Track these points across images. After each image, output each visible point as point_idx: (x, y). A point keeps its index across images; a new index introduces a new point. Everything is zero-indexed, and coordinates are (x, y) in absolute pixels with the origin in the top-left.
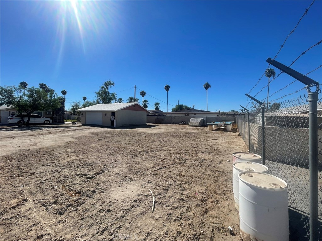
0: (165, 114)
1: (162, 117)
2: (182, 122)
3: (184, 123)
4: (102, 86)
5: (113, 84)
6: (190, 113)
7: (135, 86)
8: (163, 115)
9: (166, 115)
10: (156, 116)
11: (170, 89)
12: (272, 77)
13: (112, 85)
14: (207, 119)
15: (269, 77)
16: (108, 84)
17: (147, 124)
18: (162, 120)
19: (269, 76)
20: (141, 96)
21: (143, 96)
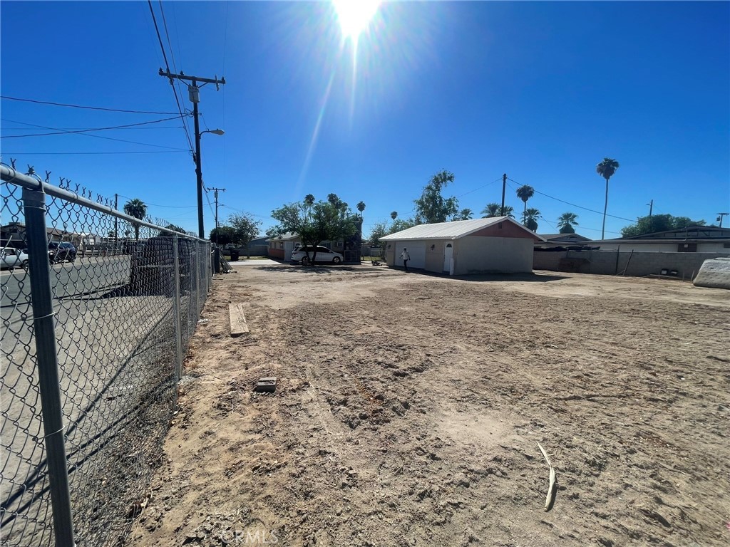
0: (596, 246)
1: (584, 254)
2: (666, 272)
3: (673, 275)
4: (427, 185)
5: (451, 177)
6: (703, 243)
7: (505, 175)
8: (588, 249)
9: (599, 248)
10: (565, 250)
11: (617, 171)
13: (448, 181)
16: (442, 179)
17: (533, 271)
20: (521, 199)
21: (525, 199)
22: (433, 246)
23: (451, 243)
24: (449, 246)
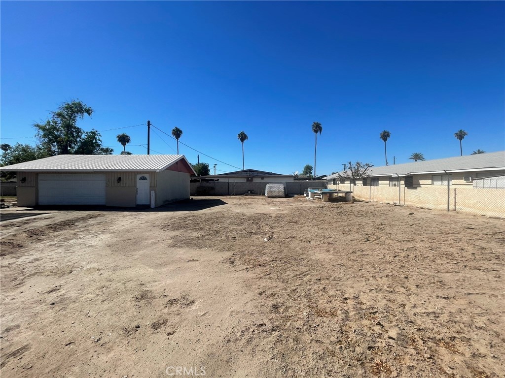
0: (216, 179)
1: (211, 184)
2: (249, 192)
3: (253, 193)
5: (89, 112)
6: (255, 177)
7: (149, 122)
8: (213, 180)
9: (218, 180)
10: (199, 181)
12: (319, 133)
13: (85, 114)
14: (287, 186)
15: (316, 133)
16: (76, 109)
17: (191, 197)
18: (213, 188)
19: (316, 131)
20: (121, 143)
21: (124, 144)
22: (119, 179)
23: (147, 176)
24: (143, 178)
